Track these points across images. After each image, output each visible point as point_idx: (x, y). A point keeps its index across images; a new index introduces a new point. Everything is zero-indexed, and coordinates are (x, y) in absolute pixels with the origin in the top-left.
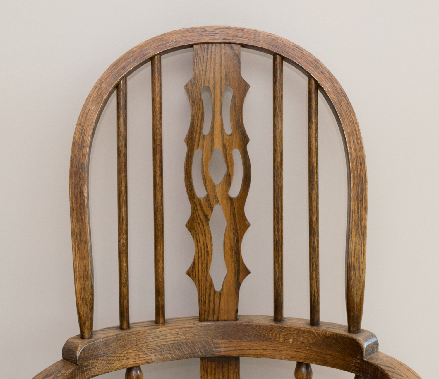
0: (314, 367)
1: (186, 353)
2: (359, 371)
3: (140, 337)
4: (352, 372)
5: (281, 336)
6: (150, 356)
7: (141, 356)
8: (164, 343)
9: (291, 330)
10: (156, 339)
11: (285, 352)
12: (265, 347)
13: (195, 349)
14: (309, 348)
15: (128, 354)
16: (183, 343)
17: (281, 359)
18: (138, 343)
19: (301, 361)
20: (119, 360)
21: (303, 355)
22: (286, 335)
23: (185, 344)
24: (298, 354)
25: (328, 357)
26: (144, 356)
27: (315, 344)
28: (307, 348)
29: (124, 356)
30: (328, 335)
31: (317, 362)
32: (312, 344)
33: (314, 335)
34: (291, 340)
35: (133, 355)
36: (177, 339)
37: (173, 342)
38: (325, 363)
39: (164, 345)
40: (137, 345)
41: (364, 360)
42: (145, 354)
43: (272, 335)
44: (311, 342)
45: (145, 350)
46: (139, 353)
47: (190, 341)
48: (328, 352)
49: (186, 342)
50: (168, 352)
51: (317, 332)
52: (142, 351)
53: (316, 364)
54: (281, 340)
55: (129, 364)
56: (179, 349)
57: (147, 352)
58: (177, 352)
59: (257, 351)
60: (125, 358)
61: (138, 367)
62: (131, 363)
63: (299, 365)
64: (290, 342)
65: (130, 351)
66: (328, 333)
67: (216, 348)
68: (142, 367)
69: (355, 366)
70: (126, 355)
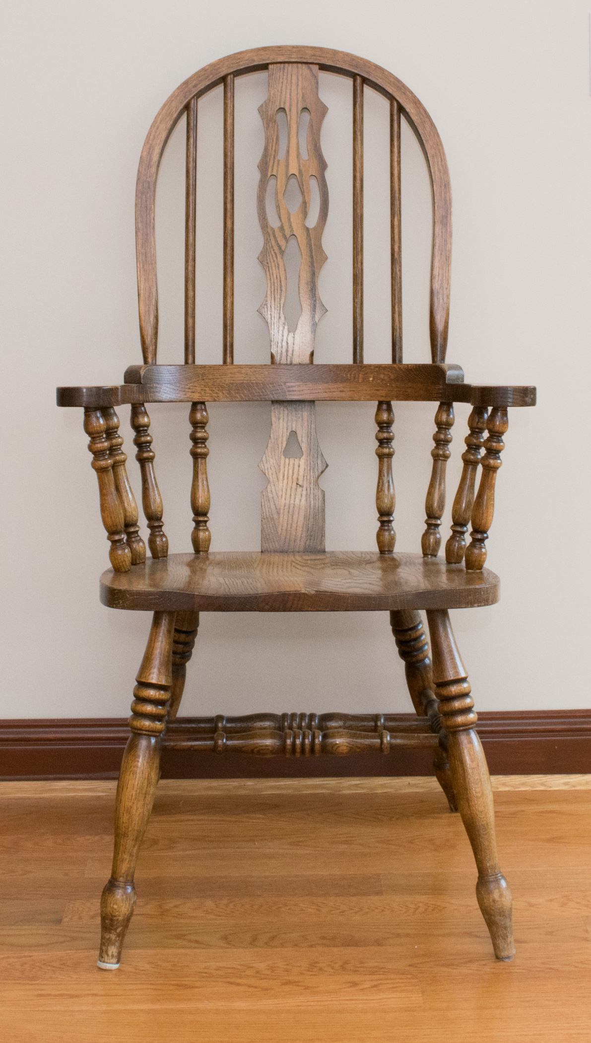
0: (395, 404)
1: (256, 394)
2: (442, 397)
3: (206, 372)
4: (434, 400)
5: (361, 375)
6: (217, 393)
7: (208, 391)
8: (232, 382)
9: (371, 368)
10: (223, 377)
11: (365, 392)
12: (342, 389)
13: (266, 391)
14: (390, 384)
15: (194, 388)
16: (252, 383)
17: (359, 400)
18: (205, 378)
19: (382, 399)
20: (184, 391)
21: (383, 393)
22: (366, 374)
23: (255, 384)
24: (378, 393)
25: (409, 390)
26: (211, 392)
27: (397, 380)
28: (388, 384)
29: (189, 388)
30: (410, 368)
31: (398, 398)
32: (393, 380)
33: (396, 370)
34: (371, 379)
35: (198, 389)
36: (246, 379)
37: (242, 382)
38: (407, 397)
39: (232, 384)
40: (203, 380)
41: (447, 384)
42: (211, 390)
43: (350, 375)
44: (392, 378)
45: (212, 386)
46: (206, 389)
47: (260, 382)
48: (410, 385)
49: (257, 383)
50: (236, 391)
51: (399, 367)
52: (209, 387)
53: (397, 400)
54: (360, 380)
55: (194, 397)
56: (249, 390)
57: (214, 389)
58: (246, 392)
59: (334, 393)
60: (190, 390)
61: (203, 403)
62: (196, 397)
63: (380, 403)
64: (369, 380)
65: (196, 384)
66: (409, 366)
67: (289, 391)
68: (206, 403)
69: (437, 393)
70: (192, 387)
